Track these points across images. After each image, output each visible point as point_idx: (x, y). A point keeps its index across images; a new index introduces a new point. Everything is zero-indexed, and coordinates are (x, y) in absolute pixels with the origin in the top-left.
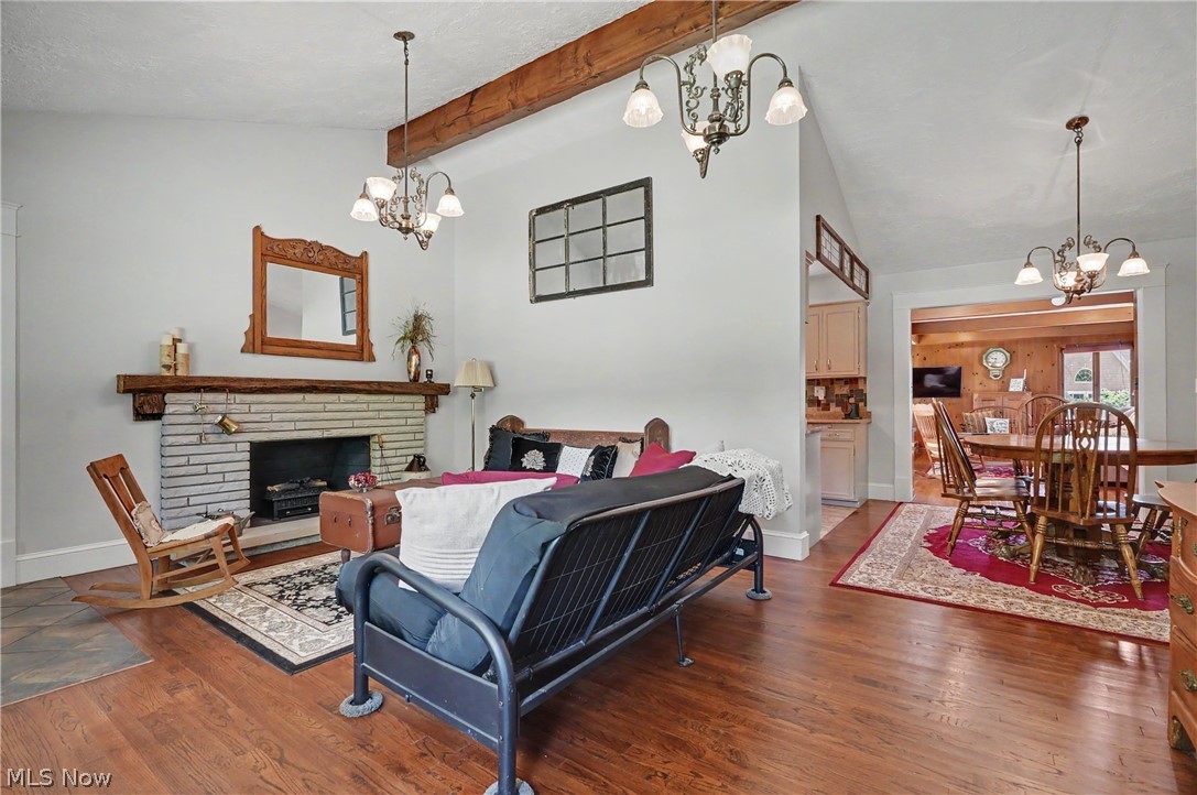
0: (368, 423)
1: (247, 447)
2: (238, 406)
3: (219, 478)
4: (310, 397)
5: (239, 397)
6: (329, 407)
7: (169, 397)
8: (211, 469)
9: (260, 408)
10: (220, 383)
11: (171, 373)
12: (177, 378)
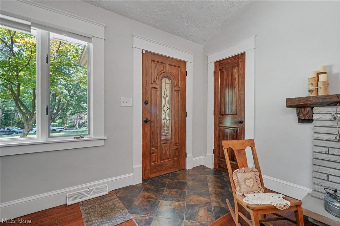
7: (317, 110)
11: (314, 94)
12: (317, 97)
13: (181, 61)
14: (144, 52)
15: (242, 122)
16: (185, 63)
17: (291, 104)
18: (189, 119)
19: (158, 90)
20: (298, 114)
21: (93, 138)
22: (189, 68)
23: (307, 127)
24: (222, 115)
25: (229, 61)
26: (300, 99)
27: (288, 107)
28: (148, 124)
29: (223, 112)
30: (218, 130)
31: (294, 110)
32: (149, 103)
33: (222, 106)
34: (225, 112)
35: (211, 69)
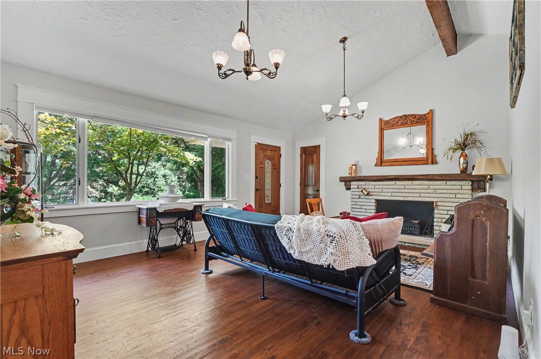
0: (428, 195)
1: (374, 201)
2: (370, 186)
3: (365, 211)
4: (398, 183)
5: (371, 183)
6: (407, 187)
7: (352, 183)
8: (363, 207)
9: (378, 187)
10: (364, 178)
11: (350, 176)
12: (352, 177)
13: (277, 147)
14: (256, 144)
15: (318, 191)
16: (280, 148)
17: (342, 179)
18: (282, 189)
19: (263, 168)
20: (345, 185)
21: (231, 199)
22: (282, 152)
23: (349, 192)
24: (306, 186)
25: (310, 149)
26: (345, 177)
27: (341, 181)
28: (258, 191)
29: (306, 184)
30: (303, 196)
31: (343, 183)
32: (259, 177)
33: (306, 179)
34: (308, 184)
35: (298, 153)
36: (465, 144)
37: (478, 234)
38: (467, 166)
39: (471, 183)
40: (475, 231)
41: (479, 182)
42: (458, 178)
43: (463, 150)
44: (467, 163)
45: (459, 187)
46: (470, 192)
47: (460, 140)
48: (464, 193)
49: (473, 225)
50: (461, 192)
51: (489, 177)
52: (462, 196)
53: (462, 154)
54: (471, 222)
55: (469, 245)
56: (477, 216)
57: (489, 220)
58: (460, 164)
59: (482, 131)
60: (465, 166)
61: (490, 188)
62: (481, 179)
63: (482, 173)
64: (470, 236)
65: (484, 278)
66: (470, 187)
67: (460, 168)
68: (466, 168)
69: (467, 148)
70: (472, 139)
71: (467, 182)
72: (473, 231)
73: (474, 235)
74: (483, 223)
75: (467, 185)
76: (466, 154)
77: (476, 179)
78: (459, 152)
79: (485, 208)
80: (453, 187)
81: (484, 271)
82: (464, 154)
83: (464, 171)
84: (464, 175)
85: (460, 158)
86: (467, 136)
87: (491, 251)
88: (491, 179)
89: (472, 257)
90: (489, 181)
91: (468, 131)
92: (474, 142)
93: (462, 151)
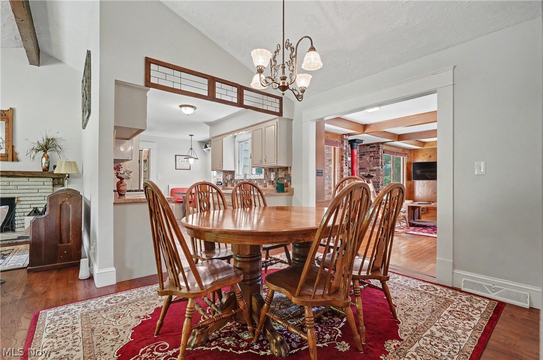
0: (8, 191)
36: (47, 147)
37: (64, 213)
38: (49, 165)
39: (52, 179)
40: (62, 212)
41: (59, 180)
42: (41, 176)
43: (45, 151)
44: (49, 163)
45: (42, 183)
46: (52, 187)
47: (42, 143)
48: (46, 188)
49: (61, 208)
50: (43, 187)
51: (67, 175)
52: (44, 191)
53: (44, 155)
54: (59, 206)
55: (58, 222)
56: (64, 202)
57: (71, 203)
58: (42, 164)
59: (61, 139)
60: (47, 165)
61: (68, 184)
62: (61, 177)
63: (62, 172)
64: (59, 216)
65: (68, 242)
66: (51, 183)
67: (42, 167)
68: (48, 167)
69: (49, 150)
70: (52, 144)
71: (49, 179)
72: (60, 213)
73: (62, 215)
74: (67, 205)
75: (49, 182)
76: (48, 156)
77: (57, 177)
78: (41, 153)
79: (69, 196)
80: (36, 183)
81: (68, 237)
82: (46, 155)
83: (46, 169)
84: (46, 172)
85: (42, 158)
86: (49, 140)
87: (72, 223)
88: (68, 177)
89: (60, 230)
90: (67, 179)
91: (50, 137)
92: (55, 146)
93: (44, 153)
